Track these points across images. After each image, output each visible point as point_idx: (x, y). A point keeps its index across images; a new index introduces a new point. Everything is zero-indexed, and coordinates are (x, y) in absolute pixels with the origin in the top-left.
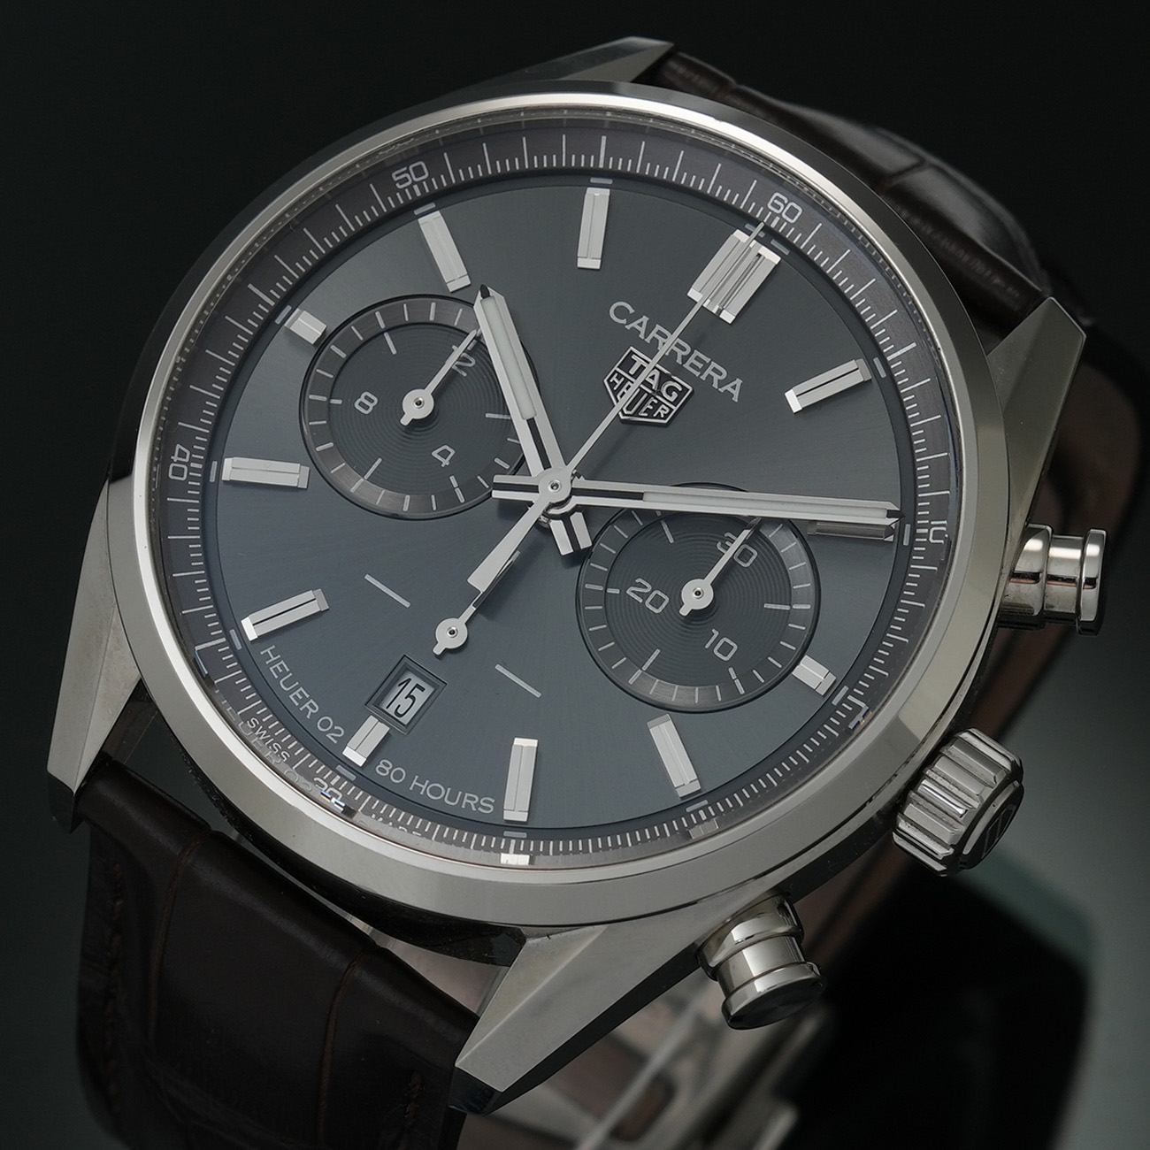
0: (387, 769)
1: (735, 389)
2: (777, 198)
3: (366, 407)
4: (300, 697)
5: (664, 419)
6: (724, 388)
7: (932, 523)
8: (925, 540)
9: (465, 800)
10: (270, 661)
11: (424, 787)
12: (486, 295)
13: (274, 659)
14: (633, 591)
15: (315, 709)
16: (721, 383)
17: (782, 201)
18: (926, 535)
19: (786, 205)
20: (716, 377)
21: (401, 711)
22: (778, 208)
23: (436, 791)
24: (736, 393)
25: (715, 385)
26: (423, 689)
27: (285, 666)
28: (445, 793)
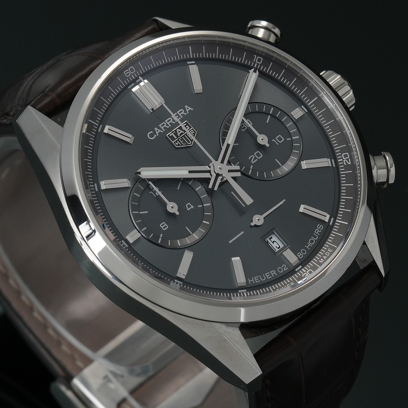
0: (301, 254)
1: (188, 109)
2: (126, 73)
3: (166, 227)
4: (269, 275)
5: (195, 132)
6: (187, 112)
7: (254, 61)
8: (259, 65)
9: (317, 233)
10: (253, 281)
11: (310, 245)
12: (139, 173)
13: (253, 280)
14: (253, 161)
15: (274, 272)
16: (185, 112)
17: (127, 72)
18: (258, 64)
19: (129, 71)
20: (183, 113)
21: (278, 247)
22: (129, 74)
23: (312, 241)
24: (190, 108)
25: (186, 114)
26: (272, 238)
27: (256, 277)
28: (313, 238)
